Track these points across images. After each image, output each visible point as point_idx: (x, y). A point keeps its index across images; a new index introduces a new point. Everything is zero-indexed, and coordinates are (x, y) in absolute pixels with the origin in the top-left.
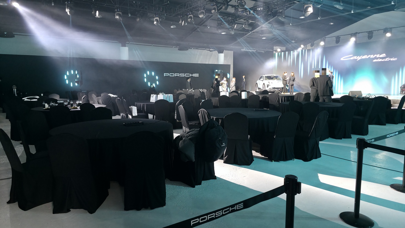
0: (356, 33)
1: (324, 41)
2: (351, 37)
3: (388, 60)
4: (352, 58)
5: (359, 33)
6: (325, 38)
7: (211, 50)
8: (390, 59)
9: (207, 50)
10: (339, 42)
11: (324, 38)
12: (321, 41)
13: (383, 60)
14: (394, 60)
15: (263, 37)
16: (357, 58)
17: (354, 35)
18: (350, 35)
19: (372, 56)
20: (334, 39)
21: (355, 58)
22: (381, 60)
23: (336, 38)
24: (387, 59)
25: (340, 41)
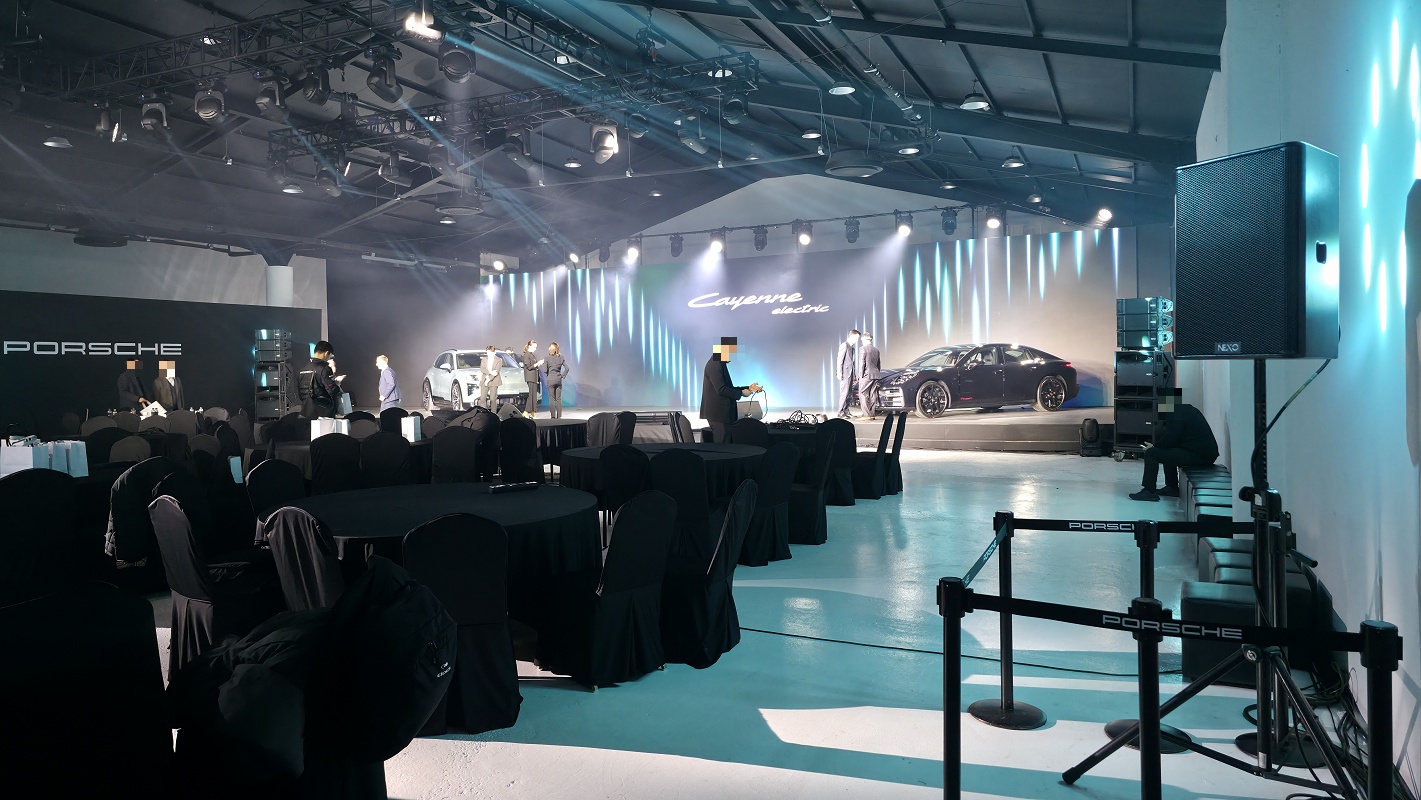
0: (725, 229)
1: (638, 243)
2: (711, 241)
3: (808, 311)
4: (717, 303)
5: (732, 229)
6: (641, 236)
7: (233, 249)
8: (812, 308)
9: (215, 249)
10: (682, 249)
11: (636, 237)
12: (630, 244)
13: (795, 311)
14: (821, 310)
15: (444, 217)
16: (731, 303)
17: (720, 233)
18: (709, 234)
19: (768, 299)
20: (667, 241)
21: (726, 301)
22: (790, 311)
23: (671, 239)
24: (805, 307)
25: (684, 248)
